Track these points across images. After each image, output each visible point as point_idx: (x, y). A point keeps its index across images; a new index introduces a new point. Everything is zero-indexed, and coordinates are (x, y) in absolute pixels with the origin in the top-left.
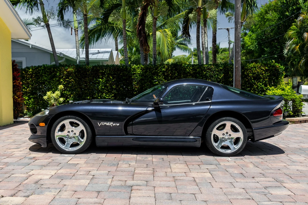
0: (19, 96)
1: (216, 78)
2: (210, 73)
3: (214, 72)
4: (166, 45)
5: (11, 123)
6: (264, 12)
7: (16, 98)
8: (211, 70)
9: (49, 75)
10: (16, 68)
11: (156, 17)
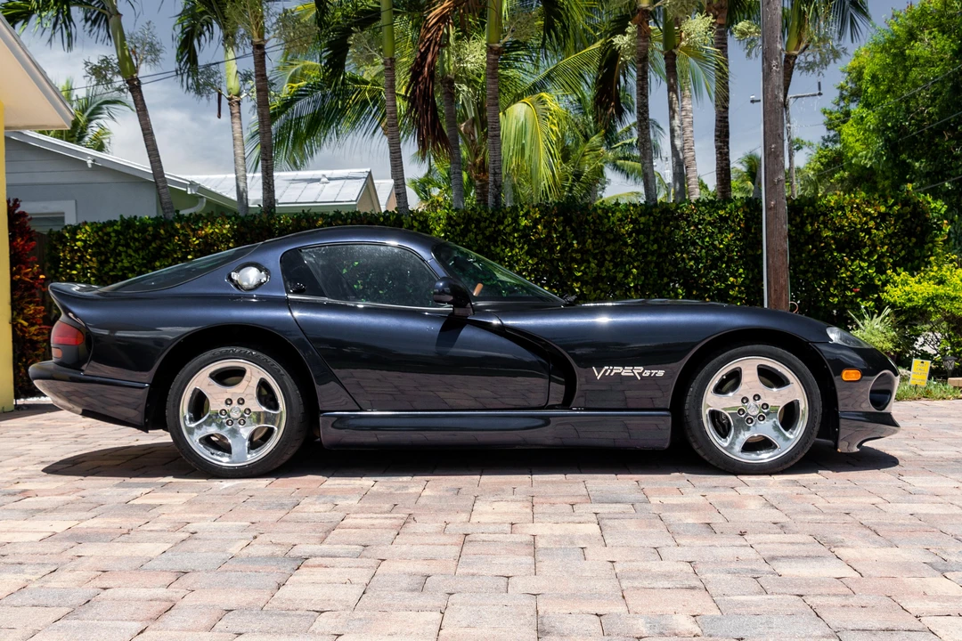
0: (34, 318)
1: (707, 247)
2: (685, 231)
3: (700, 227)
4: (542, 145)
5: (5, 410)
6: (903, 35)
7: (21, 324)
8: (688, 222)
9: (140, 252)
10: (23, 225)
11: (497, 45)
